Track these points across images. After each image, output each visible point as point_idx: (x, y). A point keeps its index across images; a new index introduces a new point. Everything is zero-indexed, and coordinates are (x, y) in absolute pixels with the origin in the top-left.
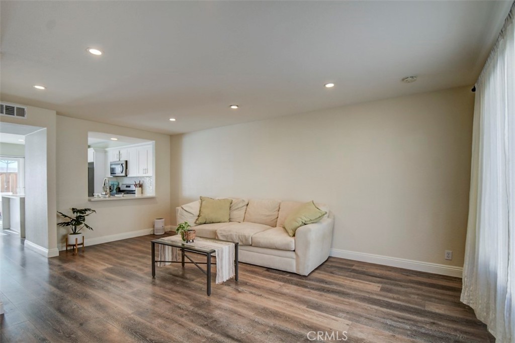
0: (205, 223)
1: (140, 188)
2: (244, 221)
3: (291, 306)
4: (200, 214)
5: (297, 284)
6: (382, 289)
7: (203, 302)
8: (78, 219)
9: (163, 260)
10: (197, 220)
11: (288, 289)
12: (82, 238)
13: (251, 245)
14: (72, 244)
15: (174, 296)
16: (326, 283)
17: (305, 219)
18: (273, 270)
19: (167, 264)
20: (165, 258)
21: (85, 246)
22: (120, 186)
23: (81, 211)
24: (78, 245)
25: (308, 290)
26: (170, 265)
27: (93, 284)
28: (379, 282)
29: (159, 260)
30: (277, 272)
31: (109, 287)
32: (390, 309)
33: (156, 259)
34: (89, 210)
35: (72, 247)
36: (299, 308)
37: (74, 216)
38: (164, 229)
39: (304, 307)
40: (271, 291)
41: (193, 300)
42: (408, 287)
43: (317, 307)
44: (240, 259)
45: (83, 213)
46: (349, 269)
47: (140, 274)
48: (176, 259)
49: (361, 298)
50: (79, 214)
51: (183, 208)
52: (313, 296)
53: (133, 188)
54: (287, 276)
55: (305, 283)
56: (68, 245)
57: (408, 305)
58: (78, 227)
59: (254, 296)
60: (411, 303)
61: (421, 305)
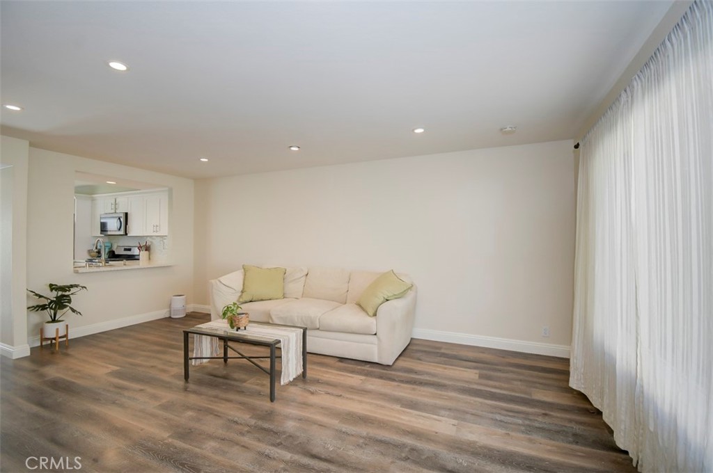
0: (251, 301)
1: (147, 252)
2: (302, 297)
3: (382, 407)
4: (243, 289)
5: (381, 377)
6: (481, 376)
7: (267, 412)
8: (59, 300)
9: (199, 356)
10: (240, 297)
11: (372, 384)
12: (65, 327)
13: (318, 329)
14: (49, 337)
15: (223, 406)
16: (416, 373)
17: (387, 294)
18: (347, 361)
19: (205, 361)
20: (202, 352)
21: (69, 338)
22: (114, 248)
23: (63, 289)
24: (60, 337)
25: (396, 384)
26: (209, 362)
27: (97, 397)
28: (475, 368)
29: (194, 356)
30: (353, 362)
31: (124, 400)
32: (496, 401)
33: (190, 355)
34: (76, 286)
35: (49, 342)
36: (392, 409)
37: (53, 295)
38: (185, 309)
39: (398, 407)
40: (352, 389)
41: (252, 409)
42: (507, 372)
43: (413, 405)
44: (308, 349)
45: (66, 291)
46: (438, 353)
47: (165, 377)
48: (216, 352)
49: (461, 389)
50: (60, 293)
51: (221, 282)
52: (405, 392)
53: (135, 251)
54: (367, 368)
55: (391, 374)
56: (43, 339)
57: (513, 394)
58: (59, 313)
59: (332, 398)
60: (516, 392)
61: (525, 393)
